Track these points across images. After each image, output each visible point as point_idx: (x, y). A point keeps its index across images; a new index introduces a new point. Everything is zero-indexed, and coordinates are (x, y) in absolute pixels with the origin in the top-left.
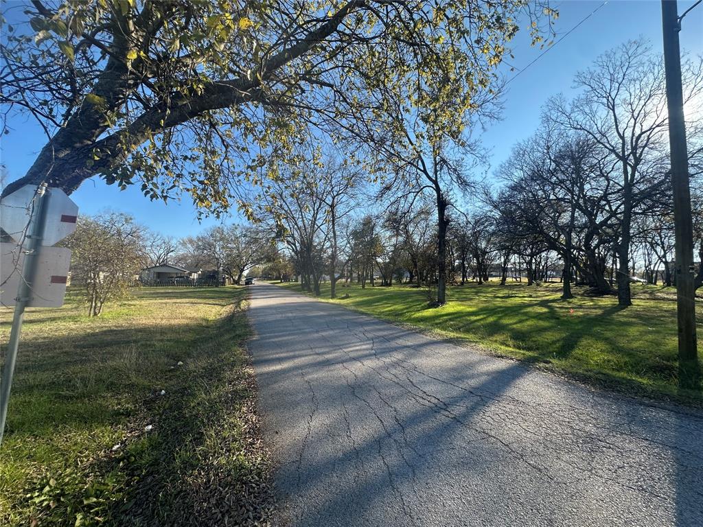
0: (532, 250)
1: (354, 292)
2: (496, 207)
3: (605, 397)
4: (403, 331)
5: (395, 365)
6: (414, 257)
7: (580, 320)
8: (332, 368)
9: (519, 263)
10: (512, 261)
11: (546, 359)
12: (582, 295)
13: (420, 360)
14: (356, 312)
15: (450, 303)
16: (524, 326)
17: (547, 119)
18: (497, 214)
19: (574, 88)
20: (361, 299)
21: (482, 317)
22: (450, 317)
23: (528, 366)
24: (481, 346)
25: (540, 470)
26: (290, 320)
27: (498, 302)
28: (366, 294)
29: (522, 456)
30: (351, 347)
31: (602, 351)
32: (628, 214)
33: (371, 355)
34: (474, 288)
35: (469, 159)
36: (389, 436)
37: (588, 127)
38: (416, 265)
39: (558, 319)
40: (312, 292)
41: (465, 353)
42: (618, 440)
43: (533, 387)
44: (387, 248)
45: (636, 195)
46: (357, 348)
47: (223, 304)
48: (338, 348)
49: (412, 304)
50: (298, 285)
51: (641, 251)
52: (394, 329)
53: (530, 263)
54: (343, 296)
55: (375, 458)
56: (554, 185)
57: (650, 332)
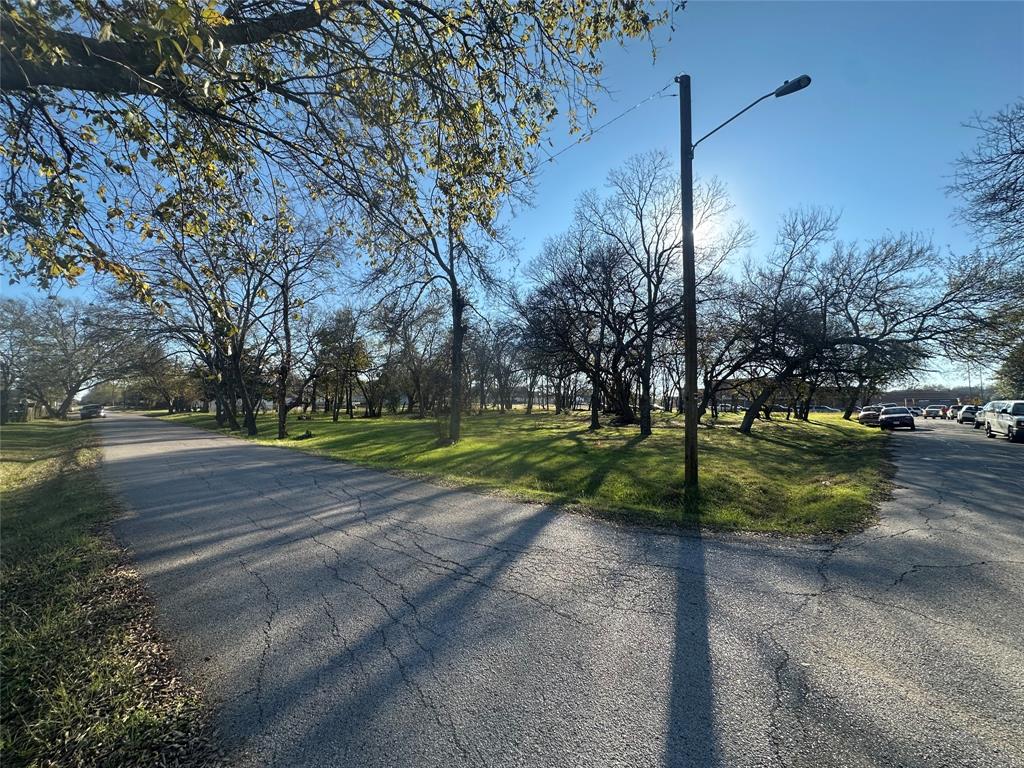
0: (560, 370)
1: (319, 428)
2: (523, 314)
3: (627, 532)
4: (403, 482)
5: (395, 529)
6: (416, 375)
7: (606, 452)
8: (295, 546)
9: (547, 386)
10: (539, 383)
11: (574, 499)
12: (609, 425)
13: (431, 518)
14: (326, 459)
15: (466, 440)
16: (551, 464)
17: (581, 216)
18: (524, 323)
19: (608, 186)
20: (333, 439)
21: (505, 455)
22: (466, 458)
23: (557, 509)
24: (506, 492)
25: (569, 617)
26: (203, 479)
27: (524, 436)
28: (340, 431)
29: (552, 607)
30: (325, 512)
31: (626, 485)
32: (651, 334)
33: (357, 520)
34: (495, 418)
35: (494, 249)
36: (396, 621)
37: (618, 235)
38: (418, 386)
39: (586, 453)
40: (238, 428)
41: (489, 502)
42: (634, 572)
43: (563, 533)
44: (375, 360)
45: (658, 316)
46: (335, 512)
47: (26, 457)
48: (300, 515)
49: (414, 443)
50: (210, 418)
51: (661, 376)
52: (390, 479)
53: (558, 387)
54: (301, 434)
55: (379, 653)
56: (585, 295)
57: (665, 462)
